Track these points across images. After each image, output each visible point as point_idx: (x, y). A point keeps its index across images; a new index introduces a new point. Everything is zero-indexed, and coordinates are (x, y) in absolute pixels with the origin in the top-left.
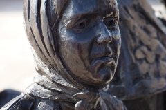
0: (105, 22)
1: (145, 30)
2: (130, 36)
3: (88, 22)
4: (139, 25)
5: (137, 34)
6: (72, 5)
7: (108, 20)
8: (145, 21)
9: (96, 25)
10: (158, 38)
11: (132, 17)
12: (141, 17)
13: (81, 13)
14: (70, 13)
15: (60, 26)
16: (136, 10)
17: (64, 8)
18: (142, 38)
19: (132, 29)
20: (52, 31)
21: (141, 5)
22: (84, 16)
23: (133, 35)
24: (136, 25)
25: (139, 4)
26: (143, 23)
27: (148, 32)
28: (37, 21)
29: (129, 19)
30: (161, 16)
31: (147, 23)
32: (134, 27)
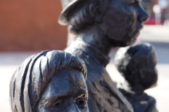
0: (76, 103)
1: (109, 101)
2: (96, 106)
3: (63, 102)
4: (104, 97)
5: (102, 105)
6: (50, 88)
7: (79, 101)
8: (109, 94)
9: (69, 105)
10: (119, 108)
11: (99, 91)
12: (106, 91)
13: (57, 95)
14: (48, 95)
15: (40, 105)
16: (102, 85)
17: (43, 91)
18: (106, 108)
19: (98, 101)
20: (32, 109)
21: (106, 80)
22: (59, 98)
23: (99, 105)
24: (102, 97)
25: (104, 80)
26: (107, 96)
27: (111, 103)
28: (20, 100)
29: (96, 92)
30: (122, 88)
31: (111, 96)
32: (100, 99)
